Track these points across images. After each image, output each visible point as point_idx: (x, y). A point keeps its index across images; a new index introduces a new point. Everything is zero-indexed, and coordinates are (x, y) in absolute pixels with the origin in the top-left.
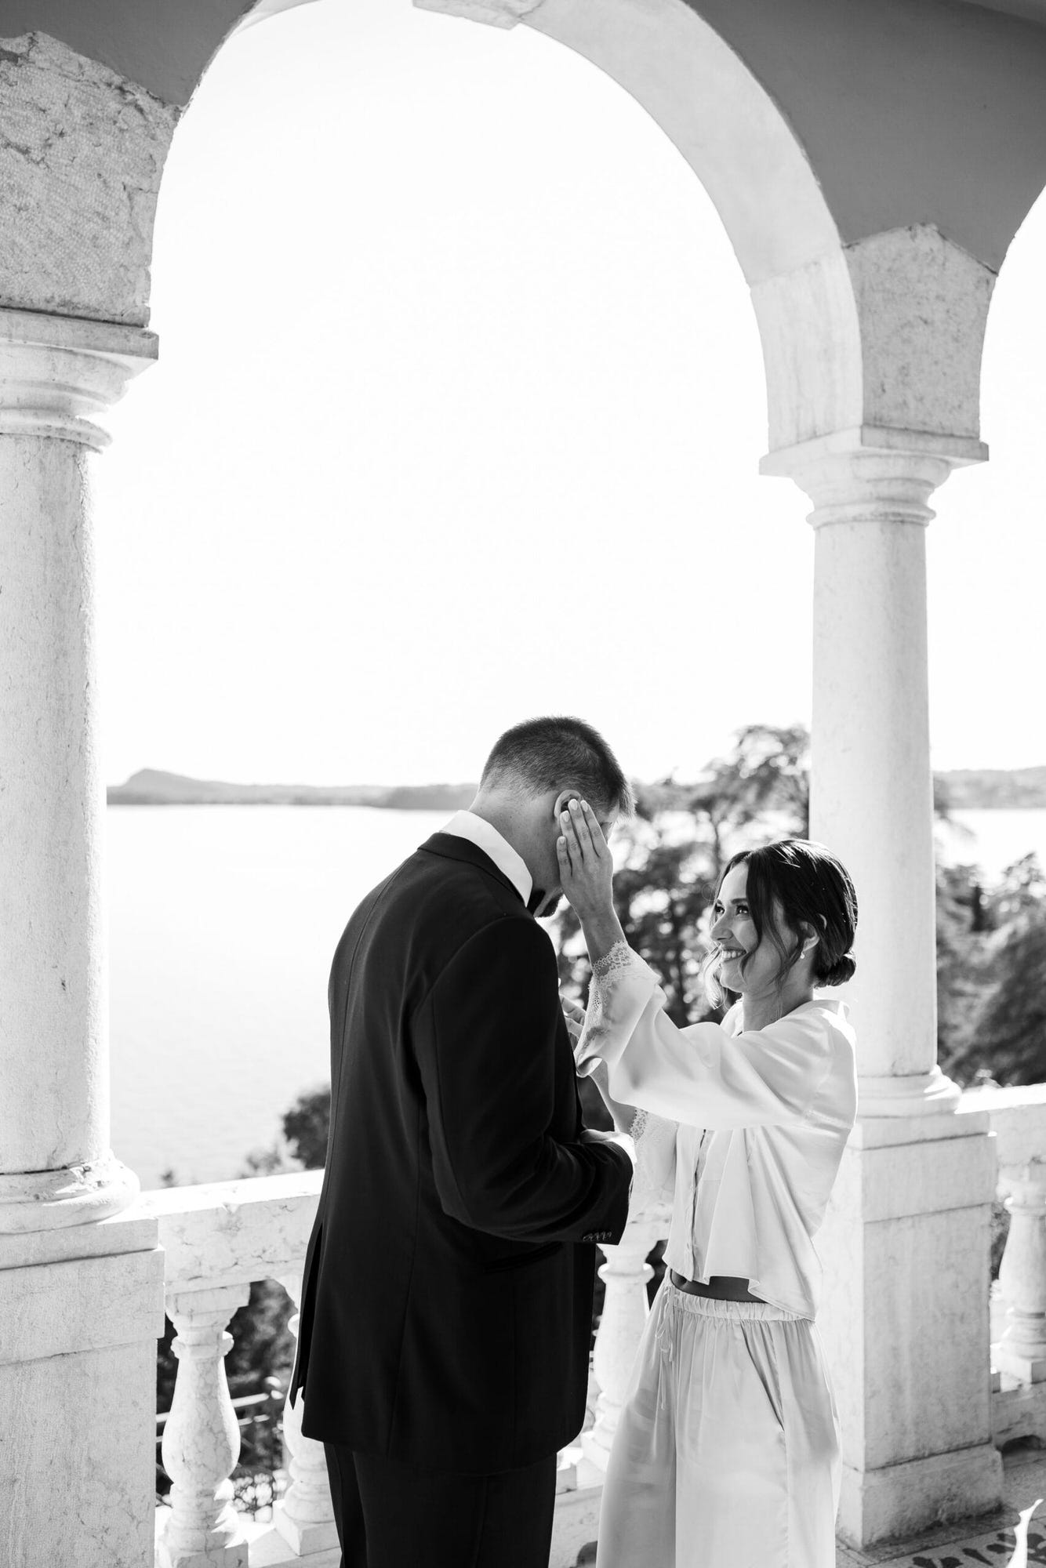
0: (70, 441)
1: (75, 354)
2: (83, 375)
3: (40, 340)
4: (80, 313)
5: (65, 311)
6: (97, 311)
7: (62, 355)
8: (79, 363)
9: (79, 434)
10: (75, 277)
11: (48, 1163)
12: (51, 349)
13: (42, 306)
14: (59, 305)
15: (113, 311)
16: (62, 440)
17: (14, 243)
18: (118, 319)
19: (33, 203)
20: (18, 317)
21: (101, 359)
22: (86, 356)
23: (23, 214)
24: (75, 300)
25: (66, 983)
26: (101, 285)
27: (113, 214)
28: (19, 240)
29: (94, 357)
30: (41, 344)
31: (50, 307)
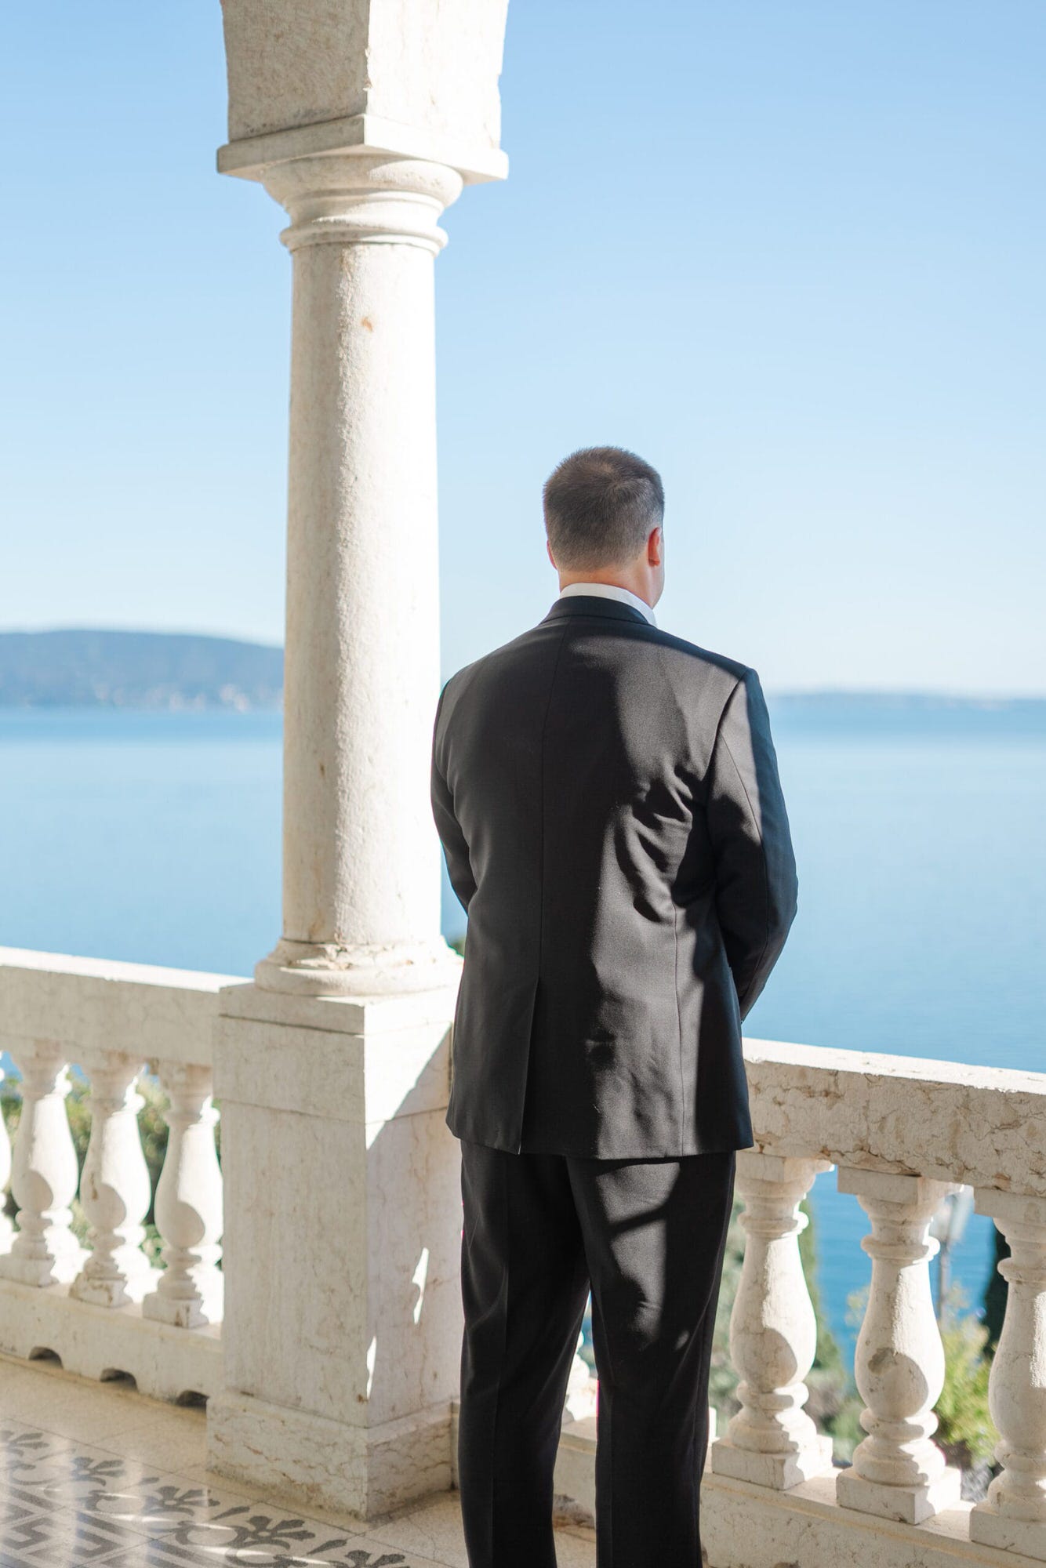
0: (335, 243)
1: (309, 160)
2: (326, 177)
3: (283, 157)
4: (318, 118)
5: (306, 121)
6: (329, 111)
7: (302, 166)
8: (316, 168)
9: (343, 234)
10: (314, 85)
11: (310, 937)
12: (292, 162)
13: (292, 122)
14: (305, 116)
15: (341, 107)
16: (329, 244)
17: (274, 71)
18: (344, 113)
19: (286, 25)
20: (268, 141)
21: (338, 157)
22: (321, 158)
23: (281, 40)
24: (314, 107)
25: (326, 766)
26: (331, 84)
27: (340, 9)
28: (278, 67)
29: (329, 157)
30: (285, 160)
31: (296, 122)
